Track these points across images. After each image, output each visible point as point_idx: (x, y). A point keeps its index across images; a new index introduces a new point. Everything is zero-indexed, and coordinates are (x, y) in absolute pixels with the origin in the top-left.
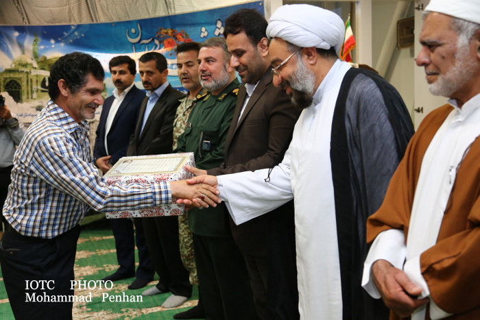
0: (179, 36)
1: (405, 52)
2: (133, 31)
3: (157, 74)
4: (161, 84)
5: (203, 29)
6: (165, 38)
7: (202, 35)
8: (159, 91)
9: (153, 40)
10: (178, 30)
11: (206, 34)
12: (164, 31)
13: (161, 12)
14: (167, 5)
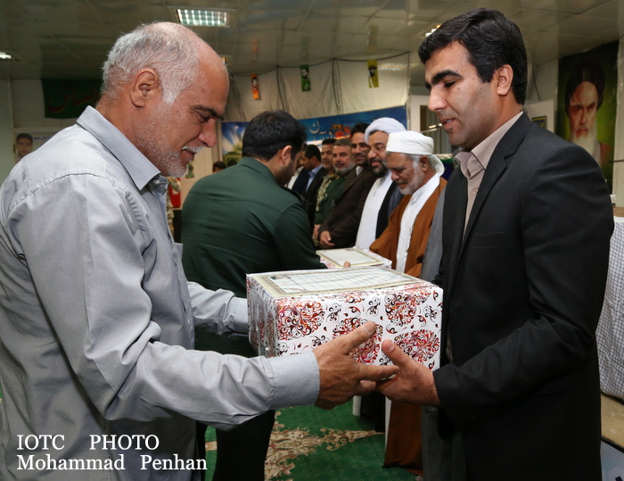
0: (346, 130)
2: (314, 125)
6: (336, 131)
9: (328, 132)
10: (345, 125)
12: (335, 126)
13: (333, 113)
14: (338, 108)
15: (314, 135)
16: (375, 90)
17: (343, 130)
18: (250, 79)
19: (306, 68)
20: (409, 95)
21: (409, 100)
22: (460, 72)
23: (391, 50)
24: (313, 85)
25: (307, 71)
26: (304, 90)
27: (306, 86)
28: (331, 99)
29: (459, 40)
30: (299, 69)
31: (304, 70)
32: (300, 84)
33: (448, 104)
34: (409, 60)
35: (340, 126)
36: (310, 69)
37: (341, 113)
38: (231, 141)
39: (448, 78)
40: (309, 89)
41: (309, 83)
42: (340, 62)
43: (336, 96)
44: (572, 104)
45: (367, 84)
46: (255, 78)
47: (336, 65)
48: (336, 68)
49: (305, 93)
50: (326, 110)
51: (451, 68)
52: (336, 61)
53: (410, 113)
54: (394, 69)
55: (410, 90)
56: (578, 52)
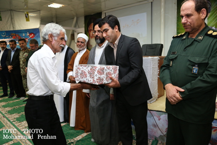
0: (17, 35)
1: (73, 41)
2: (3, 34)
3: (15, 45)
4: (15, 48)
5: (24, 34)
6: (13, 36)
7: (23, 35)
8: (15, 49)
9: (9, 36)
10: (17, 34)
12: (12, 34)
14: (13, 28)
15: (4, 37)
16: (28, 22)
17: (16, 36)
21: (40, 26)
22: (108, 29)
24: (3, 19)
28: (11, 24)
29: (107, 22)
33: (107, 35)
34: (40, 13)
35: (14, 34)
36: (1, 13)
37: (15, 30)
39: (106, 30)
40: (1, 20)
41: (1, 18)
42: (14, 11)
44: (89, 29)
45: (25, 20)
48: (12, 13)
50: (8, 28)
51: (106, 28)
52: (12, 11)
55: (41, 23)
56: (90, 14)
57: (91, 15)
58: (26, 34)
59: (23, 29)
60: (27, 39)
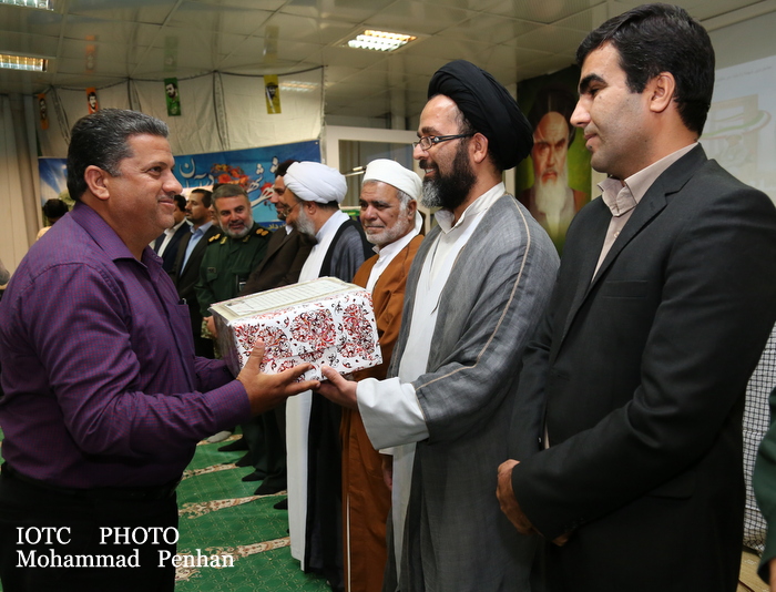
0: (234, 172)
2: (187, 166)
5: (259, 166)
6: (219, 174)
7: (258, 172)
8: (204, 228)
9: (207, 175)
10: (233, 166)
11: (262, 171)
12: (218, 167)
13: (215, 148)
14: (222, 141)
15: (188, 179)
16: (275, 116)
17: (230, 172)
18: (85, 94)
19: (174, 82)
20: (324, 125)
21: (324, 133)
22: (605, 78)
23: (298, 62)
24: (185, 108)
25: (175, 87)
26: (170, 114)
27: (174, 108)
28: (212, 129)
30: (163, 83)
31: (171, 86)
32: (165, 106)
33: (591, 117)
34: (323, 77)
35: (225, 167)
36: (180, 84)
37: (227, 149)
38: (55, 186)
39: (592, 85)
40: (179, 113)
41: (178, 104)
42: (224, 77)
43: (219, 124)
44: (536, 140)
45: (265, 108)
46: (93, 94)
47: (218, 79)
48: (218, 85)
49: (172, 118)
50: (204, 145)
51: (599, 71)
52: (219, 73)
53: (324, 149)
54: (298, 90)
55: (325, 118)
56: (543, 74)
57: (547, 77)
58: (269, 164)
59: (256, 145)
60: (270, 186)
